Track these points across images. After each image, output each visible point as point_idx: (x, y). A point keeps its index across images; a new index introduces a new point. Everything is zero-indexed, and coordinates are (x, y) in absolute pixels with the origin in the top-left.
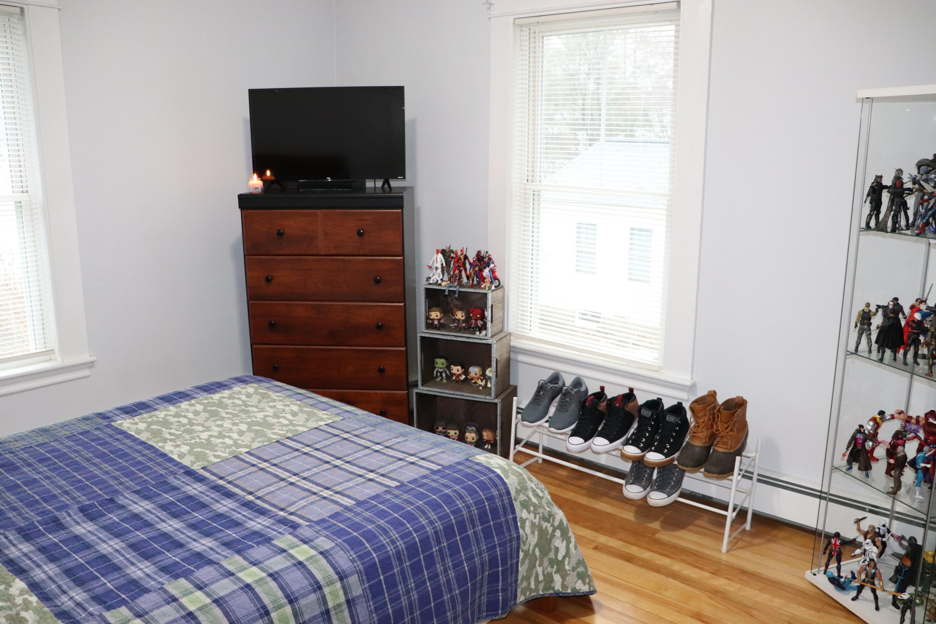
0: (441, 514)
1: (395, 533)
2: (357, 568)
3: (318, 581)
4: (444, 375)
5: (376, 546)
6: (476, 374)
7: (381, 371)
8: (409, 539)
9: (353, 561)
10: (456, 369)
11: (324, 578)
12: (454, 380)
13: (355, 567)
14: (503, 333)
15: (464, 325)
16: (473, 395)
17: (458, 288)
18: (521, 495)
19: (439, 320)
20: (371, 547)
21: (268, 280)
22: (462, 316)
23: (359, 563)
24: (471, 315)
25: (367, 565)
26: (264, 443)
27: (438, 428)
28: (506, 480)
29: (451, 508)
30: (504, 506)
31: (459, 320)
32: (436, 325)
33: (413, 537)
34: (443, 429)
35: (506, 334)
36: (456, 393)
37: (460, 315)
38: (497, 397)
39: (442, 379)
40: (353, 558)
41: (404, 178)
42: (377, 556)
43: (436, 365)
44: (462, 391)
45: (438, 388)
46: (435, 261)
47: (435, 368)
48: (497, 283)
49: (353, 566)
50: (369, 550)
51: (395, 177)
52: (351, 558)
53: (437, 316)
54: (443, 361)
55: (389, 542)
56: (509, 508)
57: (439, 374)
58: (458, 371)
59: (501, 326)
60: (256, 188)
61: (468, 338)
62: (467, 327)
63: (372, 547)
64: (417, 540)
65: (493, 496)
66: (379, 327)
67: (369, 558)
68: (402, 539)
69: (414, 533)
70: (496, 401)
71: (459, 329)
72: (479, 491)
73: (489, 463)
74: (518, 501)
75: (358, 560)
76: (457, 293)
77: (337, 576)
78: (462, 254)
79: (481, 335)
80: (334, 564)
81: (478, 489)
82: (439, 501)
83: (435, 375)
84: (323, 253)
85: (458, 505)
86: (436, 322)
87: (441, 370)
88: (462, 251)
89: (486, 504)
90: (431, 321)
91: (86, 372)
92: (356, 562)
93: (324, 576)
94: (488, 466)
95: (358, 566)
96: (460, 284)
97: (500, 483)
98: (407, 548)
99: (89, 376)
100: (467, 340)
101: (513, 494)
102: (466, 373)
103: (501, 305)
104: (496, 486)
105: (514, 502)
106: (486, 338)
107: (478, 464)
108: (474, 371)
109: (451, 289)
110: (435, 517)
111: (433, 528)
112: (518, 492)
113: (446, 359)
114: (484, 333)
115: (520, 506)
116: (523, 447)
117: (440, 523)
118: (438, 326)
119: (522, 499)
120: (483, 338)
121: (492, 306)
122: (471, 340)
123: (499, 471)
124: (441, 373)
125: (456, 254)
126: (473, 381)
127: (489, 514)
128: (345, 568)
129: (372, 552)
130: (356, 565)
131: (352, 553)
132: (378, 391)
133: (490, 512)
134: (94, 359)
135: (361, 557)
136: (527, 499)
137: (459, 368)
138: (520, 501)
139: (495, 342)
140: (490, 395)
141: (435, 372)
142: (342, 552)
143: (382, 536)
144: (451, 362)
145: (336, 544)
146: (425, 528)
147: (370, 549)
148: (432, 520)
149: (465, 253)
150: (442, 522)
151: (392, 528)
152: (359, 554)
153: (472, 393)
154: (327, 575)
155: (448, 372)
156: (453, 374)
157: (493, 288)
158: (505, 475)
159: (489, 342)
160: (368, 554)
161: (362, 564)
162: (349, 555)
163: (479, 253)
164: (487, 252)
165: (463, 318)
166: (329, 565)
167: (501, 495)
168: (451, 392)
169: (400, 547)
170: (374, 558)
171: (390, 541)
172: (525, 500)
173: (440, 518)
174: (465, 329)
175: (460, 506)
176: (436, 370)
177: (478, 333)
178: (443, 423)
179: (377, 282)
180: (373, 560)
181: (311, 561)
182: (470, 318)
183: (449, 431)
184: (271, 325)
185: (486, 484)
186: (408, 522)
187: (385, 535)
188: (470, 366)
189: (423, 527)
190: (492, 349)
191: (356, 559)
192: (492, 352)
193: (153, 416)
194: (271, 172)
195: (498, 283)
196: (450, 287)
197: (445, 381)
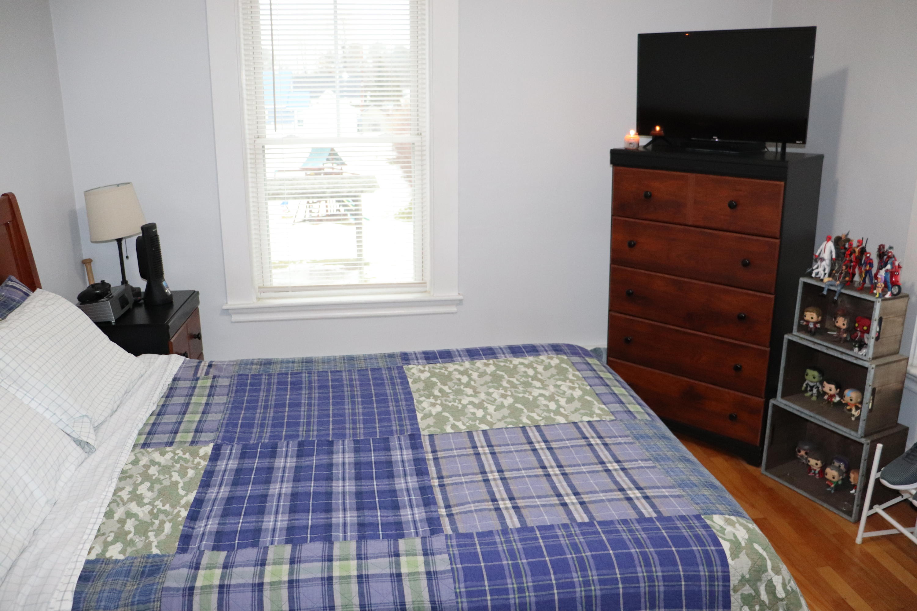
0: (606, 577)
1: (530, 579)
2: (460, 605)
3: (405, 602)
4: (815, 391)
5: (497, 587)
6: (851, 400)
7: (737, 369)
8: (544, 593)
9: (458, 595)
10: (830, 388)
11: (413, 602)
12: (825, 400)
13: (457, 603)
14: (897, 355)
15: (845, 335)
16: (836, 425)
17: (839, 288)
18: (747, 587)
19: (815, 323)
20: (489, 586)
21: (631, 245)
22: (844, 325)
23: (465, 600)
24: (857, 325)
25: (473, 605)
26: (508, 425)
27: (800, 452)
28: (730, 561)
29: (623, 574)
30: (712, 593)
31: (839, 328)
32: (811, 328)
33: (551, 592)
34: (806, 453)
35: (902, 358)
36: (818, 417)
37: (841, 322)
38: (866, 435)
39: (812, 395)
40: (460, 592)
41: (804, 142)
42: (491, 600)
43: (806, 377)
44: (825, 417)
45: (799, 406)
46: (823, 251)
47: (805, 380)
48: (895, 290)
49: (455, 601)
50: (485, 590)
51: (793, 141)
52: (458, 590)
53: (812, 318)
54: (816, 373)
55: (516, 589)
56: (720, 598)
57: (809, 389)
58: (830, 390)
59: (898, 347)
60: (631, 143)
61: (842, 353)
62: (849, 339)
63: (491, 588)
64: (556, 597)
65: (699, 576)
66: (740, 318)
67: (480, 599)
68: (535, 591)
69: (555, 588)
70: (863, 440)
71: (837, 341)
72: (679, 564)
73: (723, 530)
74: (739, 593)
75: (465, 596)
76: (837, 294)
77: (430, 605)
78: (858, 246)
79: (860, 353)
80: (433, 591)
81: (678, 560)
82: (614, 559)
83: (803, 388)
84: (690, 223)
85: (636, 573)
86: (811, 326)
87: (812, 384)
88: (860, 242)
89: (683, 583)
90: (805, 323)
91: (454, 309)
92: (461, 598)
93: (414, 599)
94: (718, 533)
95: (462, 602)
96: (849, 284)
97: (719, 562)
98: (537, 603)
99: (456, 313)
100: (839, 356)
101: (734, 581)
102: (841, 395)
103: (900, 320)
104: (709, 564)
105: (732, 593)
106: (865, 358)
107: (706, 527)
108: (851, 395)
109: (832, 288)
110: (595, 578)
111: (585, 591)
112: (743, 581)
113: (821, 372)
114: (864, 351)
115: (740, 600)
116: (884, 510)
117: (598, 587)
118: (813, 330)
119: (746, 593)
120: (861, 357)
121: (881, 320)
122: (844, 357)
123: (726, 546)
124: (812, 388)
125: (851, 245)
126: (848, 408)
127: (684, 598)
128: (443, 598)
129: (488, 592)
130: (459, 600)
131: (462, 585)
132: (731, 392)
133: (685, 595)
134: (461, 297)
135: (469, 594)
136: (754, 594)
137: (833, 387)
138: (742, 594)
139: (874, 366)
140: (856, 431)
141: (804, 385)
142: (451, 581)
143: (511, 578)
144: (826, 377)
145: (452, 568)
146: (574, 587)
147: (487, 588)
148: (589, 581)
149: (864, 245)
150: (602, 587)
151: (529, 573)
152: (469, 589)
153: (836, 423)
154: (419, 599)
155: (820, 388)
156: (825, 393)
157: (888, 296)
158: (732, 554)
159: (866, 364)
160: (483, 593)
161: (468, 602)
162: (457, 586)
163: (881, 247)
164: (891, 248)
165: (845, 327)
166: (427, 589)
167: (712, 578)
168: (812, 414)
169: (528, 599)
170: (487, 600)
171: (518, 587)
172: (750, 595)
173: (602, 582)
174: (845, 340)
175: (640, 575)
176: (806, 382)
177: (856, 349)
178: (806, 447)
179: (745, 265)
180: (484, 603)
181: (411, 577)
182: (855, 329)
183: (810, 459)
184: (629, 294)
185: (695, 557)
186: (555, 573)
187: (516, 577)
188: (847, 388)
189: (572, 585)
190: (868, 374)
191: (464, 594)
192: (868, 378)
193: (445, 367)
194: (661, 127)
195: (897, 290)
196: (832, 285)
197: (814, 398)
